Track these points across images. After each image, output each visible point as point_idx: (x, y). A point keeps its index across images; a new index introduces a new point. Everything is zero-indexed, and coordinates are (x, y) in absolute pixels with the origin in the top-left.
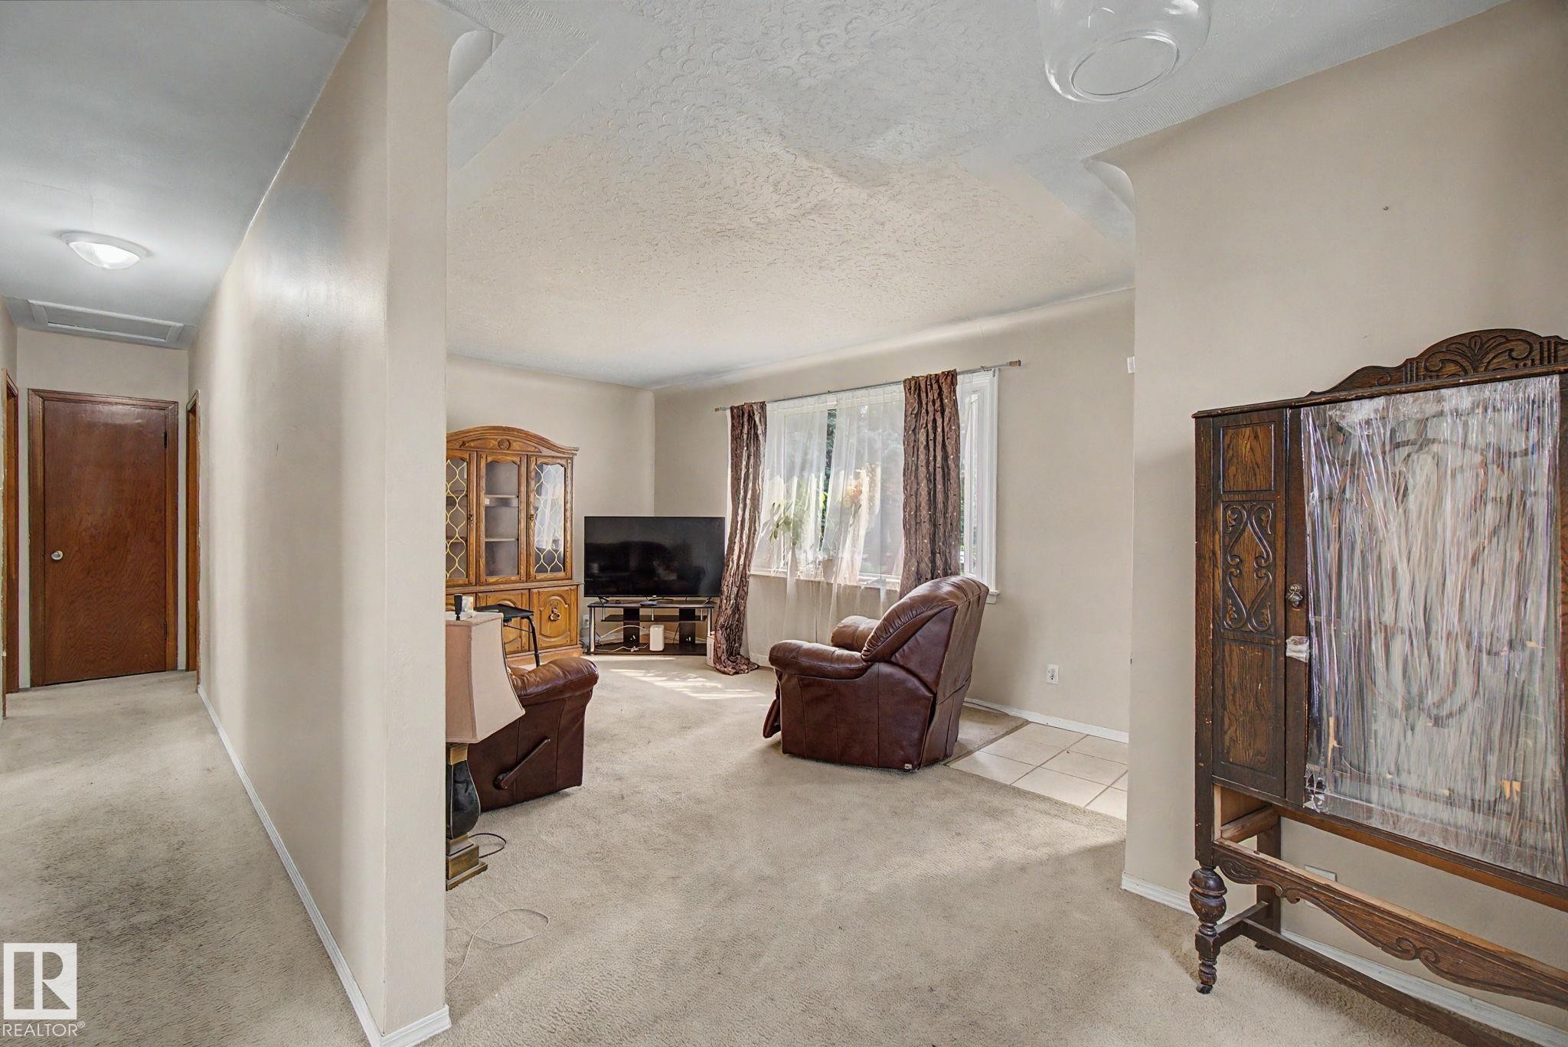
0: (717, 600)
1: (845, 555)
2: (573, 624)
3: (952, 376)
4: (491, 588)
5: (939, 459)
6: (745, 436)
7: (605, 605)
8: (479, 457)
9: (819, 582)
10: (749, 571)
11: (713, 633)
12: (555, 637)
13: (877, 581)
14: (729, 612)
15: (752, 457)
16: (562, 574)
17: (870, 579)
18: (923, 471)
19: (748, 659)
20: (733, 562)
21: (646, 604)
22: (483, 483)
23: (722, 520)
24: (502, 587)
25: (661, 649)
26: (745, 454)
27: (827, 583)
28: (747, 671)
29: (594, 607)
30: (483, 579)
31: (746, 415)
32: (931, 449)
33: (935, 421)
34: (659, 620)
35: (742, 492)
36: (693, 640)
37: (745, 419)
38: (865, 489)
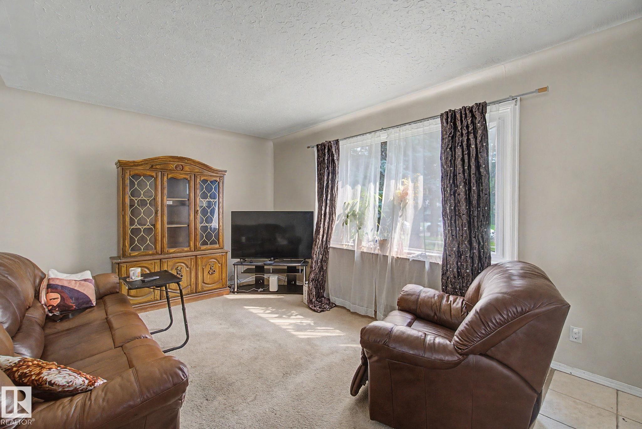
0: (310, 261)
1: (396, 236)
2: (224, 275)
3: (482, 107)
4: (171, 255)
5: (473, 167)
6: (326, 161)
7: (243, 264)
8: (162, 176)
9: (378, 254)
10: (329, 245)
11: (307, 282)
12: (210, 284)
13: (421, 255)
14: (317, 271)
15: (330, 174)
16: (217, 246)
17: (415, 253)
18: (460, 177)
19: (329, 300)
20: (319, 239)
21: (268, 263)
22: (166, 191)
23: (312, 213)
24: (179, 255)
25: (276, 290)
26: (326, 173)
27: (384, 256)
28: (329, 309)
29: (237, 265)
30: (166, 250)
31: (327, 148)
32: (466, 161)
33: (468, 140)
34: (275, 272)
35: (324, 196)
36: (295, 282)
37: (326, 151)
38: (410, 192)
